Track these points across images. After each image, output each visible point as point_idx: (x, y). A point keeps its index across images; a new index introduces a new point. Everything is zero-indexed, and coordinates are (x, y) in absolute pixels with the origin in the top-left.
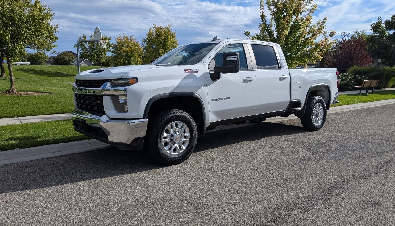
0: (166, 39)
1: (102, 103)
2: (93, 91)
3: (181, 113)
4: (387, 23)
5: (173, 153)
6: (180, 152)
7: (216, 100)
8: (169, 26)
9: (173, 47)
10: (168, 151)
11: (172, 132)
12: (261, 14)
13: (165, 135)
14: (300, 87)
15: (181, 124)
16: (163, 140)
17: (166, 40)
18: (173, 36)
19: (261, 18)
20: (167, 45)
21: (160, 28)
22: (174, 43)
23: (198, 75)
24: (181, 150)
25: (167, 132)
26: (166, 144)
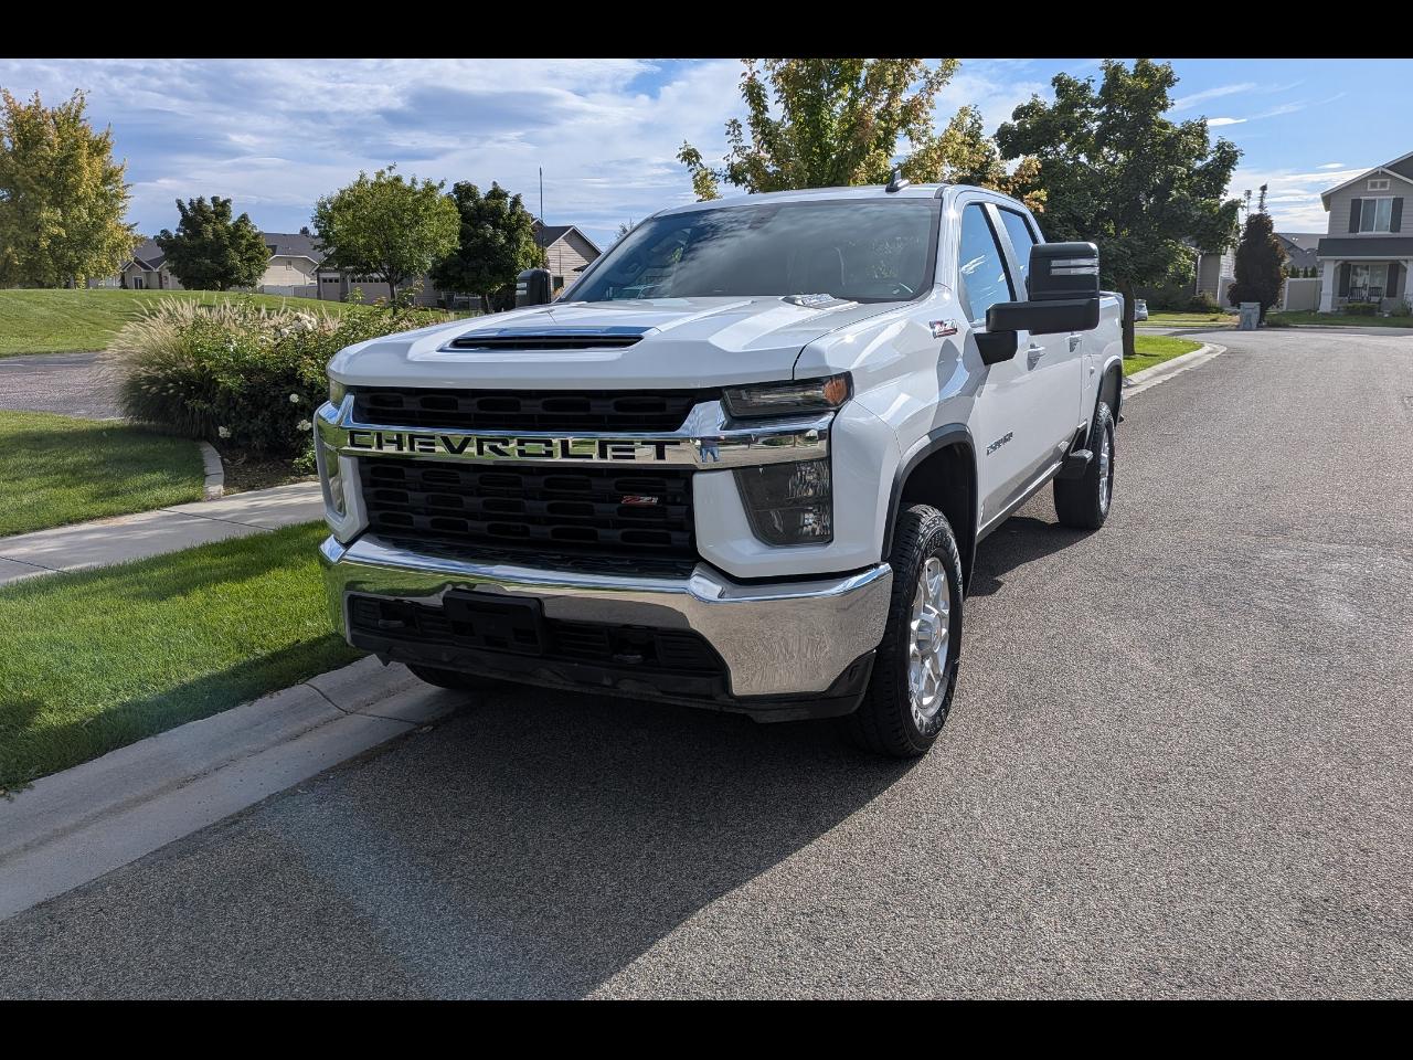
0: (65, 161)
6: (936, 688)
7: (992, 448)
9: (103, 195)
12: (745, 79)
14: (1091, 373)
16: (911, 650)
17: (67, 162)
18: (98, 149)
20: (76, 187)
21: (35, 112)
22: (109, 177)
24: (936, 683)
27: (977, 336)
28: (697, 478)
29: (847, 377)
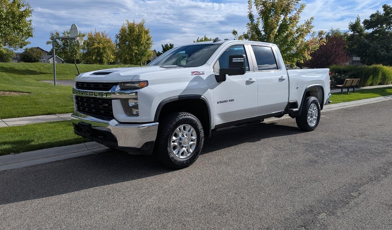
0: (139, 35)
1: (110, 107)
2: (101, 94)
3: (188, 116)
4: (365, 22)
5: (181, 157)
6: (188, 155)
7: (221, 102)
8: (143, 22)
9: (147, 43)
10: (177, 155)
11: (180, 136)
12: (249, 13)
13: (174, 138)
14: (297, 88)
15: (188, 127)
16: (172, 144)
17: (139, 36)
18: (147, 32)
19: (249, 18)
20: (141, 42)
21: (134, 24)
22: (148, 39)
23: (204, 77)
24: (188, 154)
25: (176, 135)
26: (175, 148)
27: (216, 76)
28: (113, 101)
29: (147, 81)
